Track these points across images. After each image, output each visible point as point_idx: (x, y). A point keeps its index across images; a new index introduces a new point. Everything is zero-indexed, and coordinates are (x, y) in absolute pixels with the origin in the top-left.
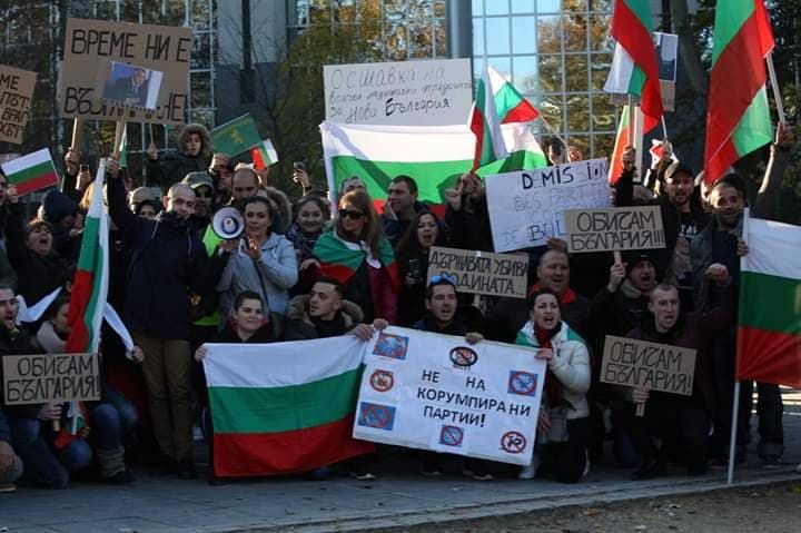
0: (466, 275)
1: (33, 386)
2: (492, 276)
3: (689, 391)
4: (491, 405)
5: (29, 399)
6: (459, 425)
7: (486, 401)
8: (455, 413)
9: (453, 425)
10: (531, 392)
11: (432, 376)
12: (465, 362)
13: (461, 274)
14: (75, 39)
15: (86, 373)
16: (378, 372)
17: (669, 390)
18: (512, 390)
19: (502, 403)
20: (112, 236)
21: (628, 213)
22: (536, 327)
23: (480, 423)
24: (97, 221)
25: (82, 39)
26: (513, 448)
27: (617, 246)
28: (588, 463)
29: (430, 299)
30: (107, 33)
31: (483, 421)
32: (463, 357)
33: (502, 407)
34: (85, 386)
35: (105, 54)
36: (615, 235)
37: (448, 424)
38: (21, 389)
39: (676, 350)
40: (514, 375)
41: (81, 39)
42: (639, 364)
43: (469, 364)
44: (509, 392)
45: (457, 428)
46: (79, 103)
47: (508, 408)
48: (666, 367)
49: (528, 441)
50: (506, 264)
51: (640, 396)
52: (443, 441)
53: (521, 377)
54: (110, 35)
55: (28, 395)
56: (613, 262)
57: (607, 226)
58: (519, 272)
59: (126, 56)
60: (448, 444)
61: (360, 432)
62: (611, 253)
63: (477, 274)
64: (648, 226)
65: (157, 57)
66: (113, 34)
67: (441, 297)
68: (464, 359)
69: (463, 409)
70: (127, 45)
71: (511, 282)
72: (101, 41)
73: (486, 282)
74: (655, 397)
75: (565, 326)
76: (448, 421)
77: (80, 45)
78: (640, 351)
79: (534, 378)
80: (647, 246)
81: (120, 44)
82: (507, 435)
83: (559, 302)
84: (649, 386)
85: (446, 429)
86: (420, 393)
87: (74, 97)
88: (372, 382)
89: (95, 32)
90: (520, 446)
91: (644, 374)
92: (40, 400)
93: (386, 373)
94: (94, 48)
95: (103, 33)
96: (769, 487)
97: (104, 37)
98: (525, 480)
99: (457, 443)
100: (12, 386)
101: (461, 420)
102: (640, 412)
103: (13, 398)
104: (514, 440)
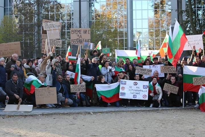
1: (75, 89)
3: (177, 94)
5: (75, 91)
7: (140, 90)
11: (130, 87)
14: (72, 32)
15: (83, 87)
16: (122, 87)
17: (174, 93)
18: (144, 88)
20: (81, 66)
21: (171, 67)
22: (153, 83)
24: (78, 64)
27: (168, 72)
28: (160, 105)
29: (135, 77)
31: (139, 93)
33: (142, 91)
34: (83, 90)
36: (168, 70)
38: (73, 90)
39: (176, 87)
40: (144, 86)
42: (170, 88)
43: (136, 85)
46: (74, 42)
47: (143, 91)
48: (174, 89)
51: (169, 93)
52: (134, 97)
55: (74, 91)
56: (167, 75)
57: (167, 69)
61: (120, 97)
62: (167, 73)
64: (174, 69)
65: (85, 33)
67: (137, 77)
68: (136, 84)
69: (136, 92)
74: (171, 93)
75: (157, 83)
76: (134, 94)
77: (73, 33)
78: (170, 86)
80: (173, 73)
81: (79, 32)
82: (144, 95)
83: (157, 80)
84: (171, 92)
85: (134, 95)
86: (129, 90)
88: (121, 89)
90: (146, 97)
91: (170, 90)
92: (76, 92)
93: (124, 87)
94: (75, 33)
96: (189, 108)
98: (150, 107)
99: (136, 97)
100: (72, 89)
101: (136, 94)
102: (169, 96)
103: (72, 91)
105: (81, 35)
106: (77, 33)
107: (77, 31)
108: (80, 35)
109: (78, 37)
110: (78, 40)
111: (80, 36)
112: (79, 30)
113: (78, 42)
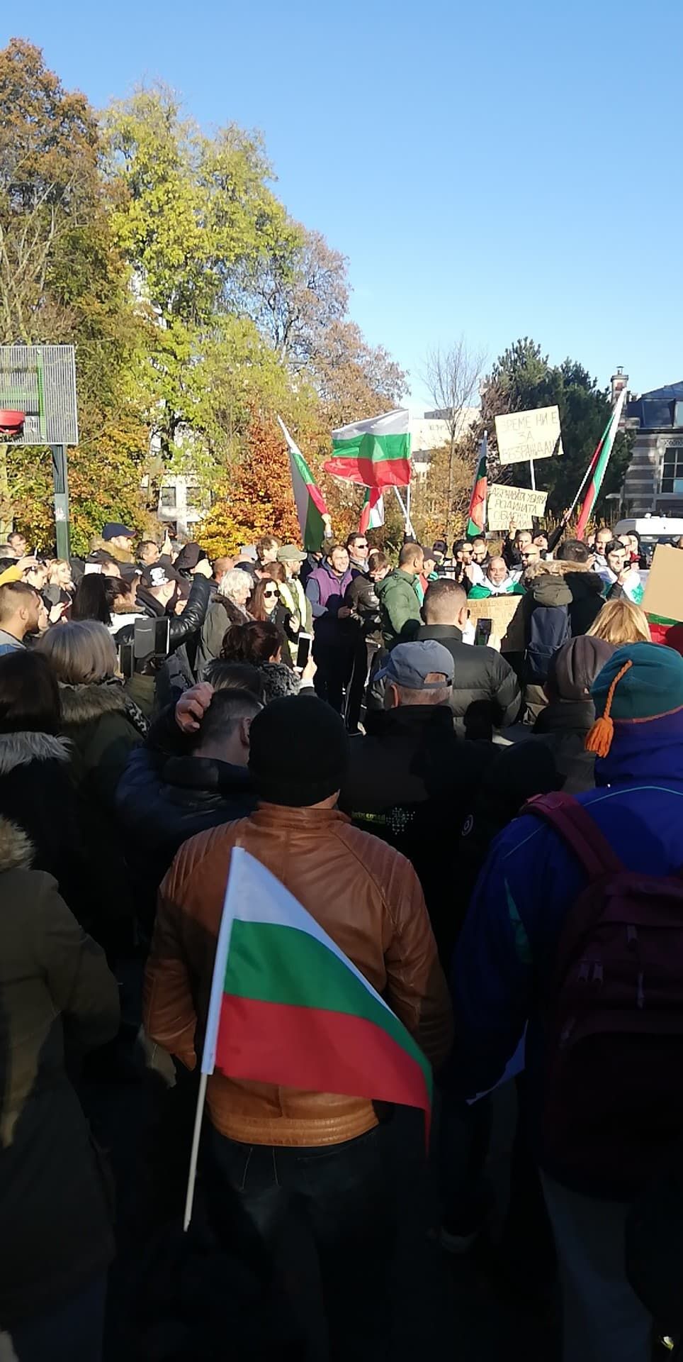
0: (510, 502)
2: (525, 503)
13: (508, 501)
50: (534, 497)
58: (541, 501)
63: (517, 501)
71: (535, 507)
73: (521, 506)
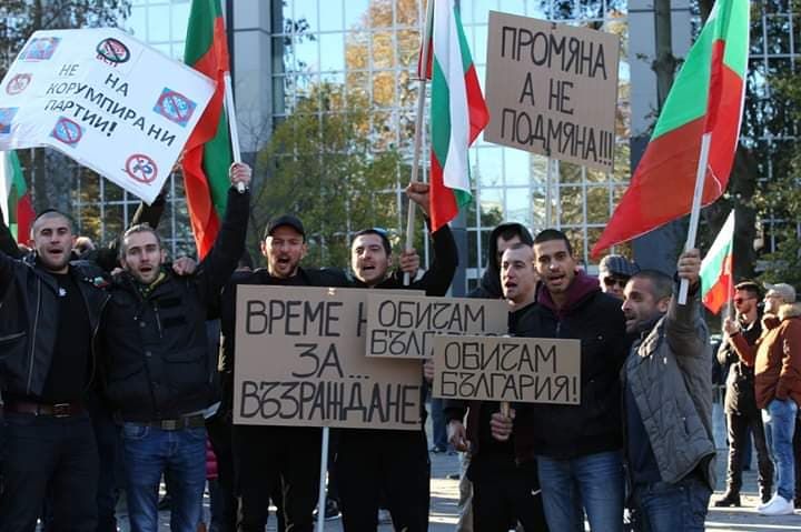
4: (128, 115)
6: (81, 123)
7: (124, 109)
8: (80, 108)
9: (73, 119)
10: (182, 121)
11: (70, 70)
12: (112, 56)
14: (250, 314)
18: (160, 109)
19: (143, 119)
23: (107, 130)
25: (261, 313)
26: (139, 174)
30: (299, 303)
31: (112, 129)
32: (112, 49)
35: (298, 334)
37: (67, 117)
39: (546, 343)
40: (167, 94)
41: (258, 313)
42: (491, 368)
43: (117, 61)
44: (155, 110)
45: (77, 126)
46: (261, 404)
49: (159, 173)
52: (55, 134)
53: (175, 98)
54: (303, 305)
59: (328, 334)
60: (59, 139)
66: (307, 304)
68: (113, 53)
69: (94, 108)
70: (329, 318)
72: (289, 316)
76: (69, 114)
77: (258, 323)
79: (191, 106)
81: (318, 318)
85: (63, 120)
87: (254, 395)
89: (281, 302)
90: (149, 176)
94: (279, 325)
95: (290, 303)
97: (294, 310)
99: (72, 142)
101: (84, 119)
104: (142, 165)
105: (333, 348)
106: (296, 325)
107: (299, 310)
108: (324, 344)
109: (309, 365)
110: (308, 391)
111: (321, 352)
112: (321, 305)
113: (308, 406)
